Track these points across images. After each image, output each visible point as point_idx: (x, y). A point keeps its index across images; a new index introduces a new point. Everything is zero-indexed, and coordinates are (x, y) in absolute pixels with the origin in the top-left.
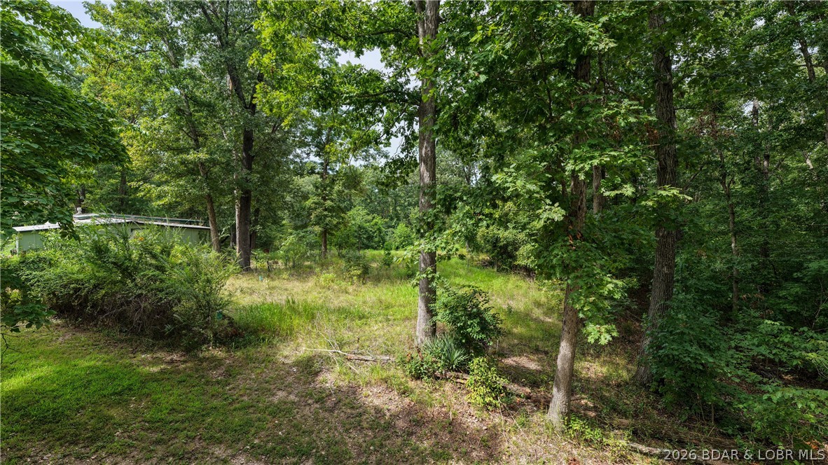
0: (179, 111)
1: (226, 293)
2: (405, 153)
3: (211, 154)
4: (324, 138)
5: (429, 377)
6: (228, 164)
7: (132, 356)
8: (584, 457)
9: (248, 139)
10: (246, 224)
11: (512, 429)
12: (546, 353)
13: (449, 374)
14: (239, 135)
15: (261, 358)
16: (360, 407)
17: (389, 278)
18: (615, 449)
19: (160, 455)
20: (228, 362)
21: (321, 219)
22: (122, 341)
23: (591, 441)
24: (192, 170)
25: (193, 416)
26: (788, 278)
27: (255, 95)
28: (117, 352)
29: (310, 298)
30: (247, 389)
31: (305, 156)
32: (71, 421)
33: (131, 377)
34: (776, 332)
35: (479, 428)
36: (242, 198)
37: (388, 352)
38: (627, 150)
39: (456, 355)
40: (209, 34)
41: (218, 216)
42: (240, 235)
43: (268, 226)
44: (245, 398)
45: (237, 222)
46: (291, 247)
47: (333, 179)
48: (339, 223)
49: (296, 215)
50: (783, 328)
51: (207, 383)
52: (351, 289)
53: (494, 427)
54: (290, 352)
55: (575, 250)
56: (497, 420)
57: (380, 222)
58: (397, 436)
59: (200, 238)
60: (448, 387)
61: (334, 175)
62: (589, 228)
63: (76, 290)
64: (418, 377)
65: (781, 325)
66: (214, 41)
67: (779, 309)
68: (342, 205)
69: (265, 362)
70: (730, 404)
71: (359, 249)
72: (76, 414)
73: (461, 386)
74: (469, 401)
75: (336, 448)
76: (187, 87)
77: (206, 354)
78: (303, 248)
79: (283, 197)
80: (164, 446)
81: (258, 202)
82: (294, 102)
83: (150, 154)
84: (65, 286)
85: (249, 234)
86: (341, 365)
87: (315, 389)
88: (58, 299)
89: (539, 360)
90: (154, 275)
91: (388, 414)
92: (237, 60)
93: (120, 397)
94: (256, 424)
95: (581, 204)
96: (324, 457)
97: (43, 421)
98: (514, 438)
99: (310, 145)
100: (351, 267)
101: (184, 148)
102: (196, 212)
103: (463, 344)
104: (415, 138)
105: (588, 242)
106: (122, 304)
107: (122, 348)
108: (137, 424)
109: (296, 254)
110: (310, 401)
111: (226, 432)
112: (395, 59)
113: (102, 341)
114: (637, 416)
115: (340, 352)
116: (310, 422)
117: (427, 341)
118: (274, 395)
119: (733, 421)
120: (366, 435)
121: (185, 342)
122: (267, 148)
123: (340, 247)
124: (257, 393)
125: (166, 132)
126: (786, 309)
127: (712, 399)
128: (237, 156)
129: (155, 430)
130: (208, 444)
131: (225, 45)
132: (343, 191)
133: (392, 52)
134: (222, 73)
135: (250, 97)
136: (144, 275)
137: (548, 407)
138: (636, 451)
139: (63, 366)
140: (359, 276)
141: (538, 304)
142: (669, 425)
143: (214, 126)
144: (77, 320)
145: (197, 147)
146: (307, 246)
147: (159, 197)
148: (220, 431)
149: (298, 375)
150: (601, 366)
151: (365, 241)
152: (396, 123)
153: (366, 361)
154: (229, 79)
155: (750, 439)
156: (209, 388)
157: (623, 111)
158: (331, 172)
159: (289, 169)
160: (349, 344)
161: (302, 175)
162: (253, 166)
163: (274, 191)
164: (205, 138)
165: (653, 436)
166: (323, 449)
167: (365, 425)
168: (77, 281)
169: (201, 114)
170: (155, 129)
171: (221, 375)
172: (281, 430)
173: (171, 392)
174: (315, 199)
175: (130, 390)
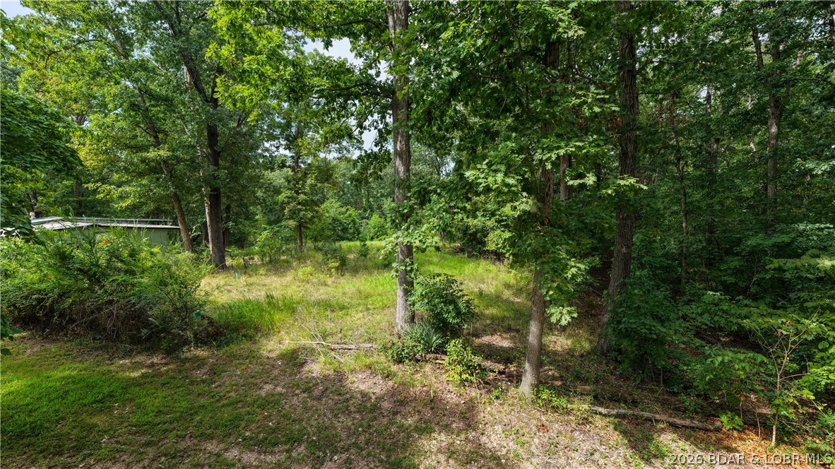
0: (133, 106)
1: (203, 293)
2: (378, 148)
3: (173, 151)
4: (294, 130)
5: (410, 360)
6: (192, 160)
7: (110, 362)
8: (551, 422)
9: (213, 135)
10: (218, 222)
11: (487, 401)
12: (518, 331)
13: (428, 356)
14: (203, 129)
15: (246, 354)
16: (347, 393)
17: (366, 269)
18: (578, 413)
19: (151, 456)
20: (211, 360)
21: (295, 213)
22: (96, 349)
23: (558, 408)
24: (154, 169)
25: (181, 416)
26: (729, 252)
27: (216, 90)
28: (92, 360)
29: (289, 292)
30: (233, 385)
31: (274, 149)
32: (52, 433)
33: (111, 384)
34: (716, 301)
35: (457, 402)
36: (211, 195)
37: (370, 340)
38: (591, 139)
39: (435, 338)
40: (159, 22)
41: (186, 215)
42: (212, 233)
43: (241, 223)
44: (233, 394)
45: (208, 220)
46: (267, 242)
47: (305, 173)
48: (313, 217)
49: (269, 210)
50: (723, 297)
51: (192, 383)
52: (330, 281)
53: (471, 400)
54: (274, 346)
55: (543, 236)
56: (473, 394)
57: (354, 214)
58: (383, 416)
59: (170, 238)
60: (428, 368)
61: (306, 169)
62: (556, 214)
63: (39, 301)
64: (400, 361)
65: (721, 295)
66: (165, 29)
67: (721, 281)
68: (316, 198)
69: (249, 358)
70: (676, 366)
71: (334, 241)
72: (57, 426)
73: (440, 367)
74: (448, 379)
75: (327, 432)
76: (139, 80)
77: (188, 355)
78: (278, 243)
79: (254, 192)
80: (155, 447)
81: (228, 198)
82: (258, 96)
83: (105, 152)
84: (26, 298)
85: (221, 231)
86: (325, 355)
87: (302, 379)
88: (20, 311)
89: (512, 338)
90: (124, 281)
91: (374, 397)
92: (192, 50)
93: (103, 404)
94: (246, 418)
95: (549, 190)
96: (315, 442)
97: (21, 435)
98: (489, 409)
99: (279, 139)
100: (328, 260)
101: (143, 145)
102: (163, 212)
103: (440, 328)
104: (389, 132)
105: (555, 227)
106: (92, 312)
107: (97, 356)
108: (124, 429)
109: (272, 249)
110: (297, 392)
111: (216, 428)
112: (365, 49)
113: (75, 351)
114: (598, 382)
115: (323, 343)
116: (299, 411)
117: (407, 327)
118: (261, 388)
119: (678, 381)
120: (354, 418)
121: (164, 345)
122: (234, 143)
123: (315, 239)
124: (244, 388)
125: (122, 129)
126: (726, 281)
127: (661, 363)
128: (202, 151)
129: (144, 433)
130: (199, 441)
131: (177, 34)
132: (316, 185)
133: (362, 42)
134: (177, 64)
135: (210, 90)
136: (113, 281)
137: (521, 380)
138: (596, 413)
139: (35, 379)
140: (337, 268)
141: (508, 286)
142: (625, 389)
143: (174, 122)
144: (44, 331)
145: (157, 144)
146: (282, 241)
147: (121, 198)
148: (210, 427)
149: (283, 367)
150: (567, 339)
151: (340, 233)
152: (369, 117)
153: (350, 349)
154: (185, 70)
155: (692, 395)
156: (195, 388)
157: (589, 100)
158: (302, 166)
159: (258, 163)
160: (332, 334)
161: (272, 169)
162: (220, 162)
163: (244, 187)
164: (166, 134)
165: (611, 399)
166: (314, 435)
167: (353, 409)
168: (39, 291)
169: (159, 109)
170: (108, 127)
171: (205, 374)
172: (271, 421)
173: (155, 395)
174: (288, 193)
175: (111, 396)
